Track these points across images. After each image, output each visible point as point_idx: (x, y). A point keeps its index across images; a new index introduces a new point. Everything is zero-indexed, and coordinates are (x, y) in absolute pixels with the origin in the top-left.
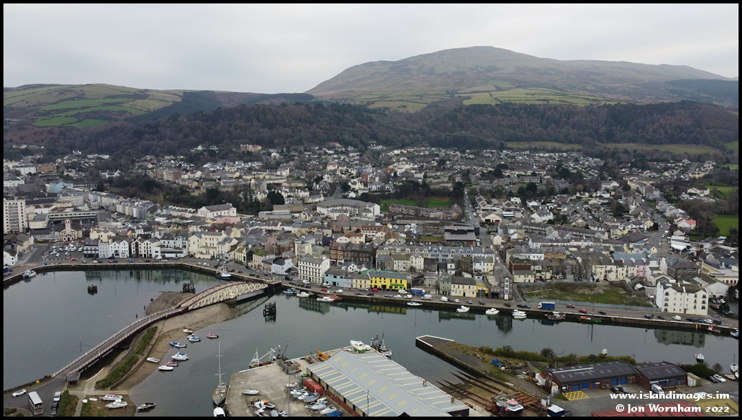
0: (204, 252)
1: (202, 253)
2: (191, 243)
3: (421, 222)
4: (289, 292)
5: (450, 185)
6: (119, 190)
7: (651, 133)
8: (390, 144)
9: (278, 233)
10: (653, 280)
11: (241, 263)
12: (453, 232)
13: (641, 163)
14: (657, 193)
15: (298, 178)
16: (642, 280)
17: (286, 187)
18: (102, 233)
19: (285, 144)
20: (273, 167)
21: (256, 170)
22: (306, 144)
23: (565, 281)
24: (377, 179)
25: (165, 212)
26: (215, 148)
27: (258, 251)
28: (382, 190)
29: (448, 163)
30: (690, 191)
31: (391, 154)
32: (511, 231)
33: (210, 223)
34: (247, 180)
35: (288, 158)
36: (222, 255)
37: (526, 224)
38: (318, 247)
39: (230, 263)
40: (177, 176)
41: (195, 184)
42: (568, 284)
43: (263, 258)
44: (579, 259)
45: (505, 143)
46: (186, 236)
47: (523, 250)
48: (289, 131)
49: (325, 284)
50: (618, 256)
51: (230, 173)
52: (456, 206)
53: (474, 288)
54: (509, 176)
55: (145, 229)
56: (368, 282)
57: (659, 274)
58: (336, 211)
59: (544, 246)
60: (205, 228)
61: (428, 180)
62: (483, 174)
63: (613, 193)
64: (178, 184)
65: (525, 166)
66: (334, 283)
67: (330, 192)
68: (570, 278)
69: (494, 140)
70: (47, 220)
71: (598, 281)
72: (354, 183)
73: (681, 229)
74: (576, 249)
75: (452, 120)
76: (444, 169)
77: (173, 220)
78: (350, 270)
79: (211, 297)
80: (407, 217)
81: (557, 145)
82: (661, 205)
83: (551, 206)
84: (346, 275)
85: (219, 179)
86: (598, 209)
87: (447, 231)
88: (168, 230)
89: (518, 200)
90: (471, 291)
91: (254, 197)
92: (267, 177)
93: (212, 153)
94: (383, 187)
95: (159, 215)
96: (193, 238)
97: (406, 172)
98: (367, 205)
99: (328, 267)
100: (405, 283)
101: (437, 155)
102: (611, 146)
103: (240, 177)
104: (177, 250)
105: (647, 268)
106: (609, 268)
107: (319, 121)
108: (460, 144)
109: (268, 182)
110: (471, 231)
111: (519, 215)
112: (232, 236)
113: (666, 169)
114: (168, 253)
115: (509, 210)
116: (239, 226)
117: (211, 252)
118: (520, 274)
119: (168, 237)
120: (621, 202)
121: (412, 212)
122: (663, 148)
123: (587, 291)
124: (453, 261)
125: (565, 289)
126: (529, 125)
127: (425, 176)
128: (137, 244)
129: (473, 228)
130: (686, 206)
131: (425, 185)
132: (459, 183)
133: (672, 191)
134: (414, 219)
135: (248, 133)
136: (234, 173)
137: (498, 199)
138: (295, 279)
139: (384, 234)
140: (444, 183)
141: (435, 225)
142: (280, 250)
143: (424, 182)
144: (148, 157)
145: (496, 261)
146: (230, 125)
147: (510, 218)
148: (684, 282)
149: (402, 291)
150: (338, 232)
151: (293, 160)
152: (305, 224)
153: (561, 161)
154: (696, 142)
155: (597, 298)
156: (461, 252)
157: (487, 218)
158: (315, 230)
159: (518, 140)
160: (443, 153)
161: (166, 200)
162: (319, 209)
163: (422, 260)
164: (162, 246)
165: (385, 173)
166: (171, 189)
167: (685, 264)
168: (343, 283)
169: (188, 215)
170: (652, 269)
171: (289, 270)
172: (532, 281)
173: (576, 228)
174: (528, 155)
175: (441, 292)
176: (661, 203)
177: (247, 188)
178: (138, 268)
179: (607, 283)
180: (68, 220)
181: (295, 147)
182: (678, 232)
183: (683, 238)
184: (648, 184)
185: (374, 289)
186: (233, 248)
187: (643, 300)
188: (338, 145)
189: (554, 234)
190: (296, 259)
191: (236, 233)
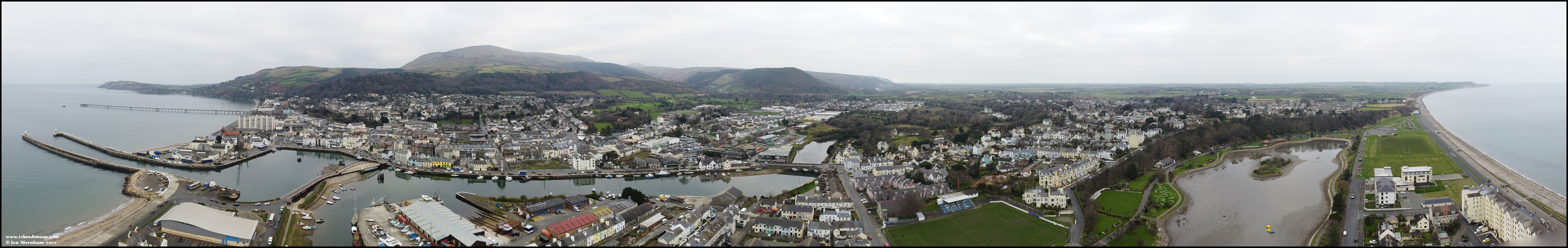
0: (350, 145)
1: (348, 146)
2: (344, 141)
3: (458, 132)
4: (390, 168)
5: (472, 113)
6: (313, 114)
7: (566, 86)
8: (442, 93)
9: (386, 138)
10: (571, 155)
11: (367, 152)
12: (474, 137)
13: (562, 100)
14: (570, 114)
15: (396, 110)
16: (566, 156)
17: (390, 114)
18: (305, 134)
19: (389, 93)
20: (384, 104)
21: (375, 106)
22: (400, 93)
23: (531, 159)
24: (435, 110)
25: (332, 125)
26: (356, 95)
27: (375, 146)
28: (438, 116)
29: (471, 102)
30: (584, 112)
31: (442, 98)
32: (503, 136)
33: (353, 132)
34: (371, 111)
35: (391, 100)
36: (358, 147)
37: (511, 132)
38: (405, 145)
39: (362, 152)
40: (339, 108)
41: (347, 112)
42: (532, 161)
43: (378, 150)
44: (537, 148)
45: (499, 92)
46: (342, 137)
47: (510, 145)
48: (392, 86)
49: (409, 164)
50: (555, 145)
51: (363, 107)
52: (475, 123)
53: (486, 166)
54: (501, 108)
55: (324, 133)
56: (431, 164)
57: (574, 152)
58: (415, 127)
59: (520, 142)
60: (351, 134)
61: (461, 111)
62: (489, 107)
63: (551, 115)
64: (339, 112)
65: (509, 103)
66: (414, 164)
67: (411, 117)
68: (533, 158)
69: (494, 90)
70: (283, 126)
71: (546, 158)
72: (424, 113)
73: (582, 130)
74: (535, 143)
75: (472, 81)
76: (469, 105)
77: (336, 129)
78: (421, 158)
79: (352, 168)
80: (451, 130)
81: (524, 92)
82: (573, 119)
83: (522, 122)
84: (420, 160)
85: (358, 110)
86: (545, 123)
87: (471, 136)
88: (333, 134)
89: (506, 120)
90: (484, 168)
91: (374, 119)
92: (381, 109)
93: (355, 98)
94: (438, 115)
95: (330, 127)
96: (345, 139)
97: (450, 107)
98: (430, 124)
99: (410, 155)
100: (450, 164)
101: (466, 98)
102: (549, 93)
103: (368, 109)
104: (337, 144)
105: (568, 149)
106: (551, 151)
107: (406, 81)
108: (477, 93)
109: (381, 112)
110: (483, 136)
111: (507, 127)
112: (363, 138)
113: (574, 103)
114: (333, 145)
115: (502, 125)
116: (367, 133)
117: (353, 146)
118: (508, 157)
119: (333, 137)
120: (555, 119)
121: (453, 127)
122: (572, 93)
123: (541, 164)
124: (474, 152)
125: (531, 163)
126: (510, 83)
127: (460, 109)
128: (319, 140)
129: (484, 135)
130: (583, 119)
131: (460, 113)
132: (477, 112)
133: (577, 113)
134: (454, 131)
135: (372, 87)
136: (365, 107)
137: (496, 119)
138: (394, 161)
139: (439, 139)
140: (469, 112)
141: (465, 134)
142: (386, 146)
143: (459, 112)
144: (326, 99)
145: (496, 151)
146: (364, 84)
147: (502, 129)
148: (585, 155)
149: (448, 168)
150: (415, 138)
151: (393, 101)
152: (399, 133)
153: (526, 100)
154: (585, 90)
155: (546, 167)
156: (478, 147)
157: (491, 129)
158: (404, 137)
159: (505, 90)
160: (468, 97)
161: (333, 119)
162: (406, 126)
163: (459, 152)
164: (330, 142)
165: (440, 107)
166: (336, 114)
167: (584, 146)
168: (417, 164)
169: (343, 127)
170: (570, 150)
171: (391, 157)
172: (514, 161)
173: (534, 133)
174: (510, 98)
175: (469, 169)
176: (572, 118)
177: (371, 115)
178: (319, 151)
179: (550, 159)
180: (291, 127)
181: (394, 94)
182: (581, 131)
183: (583, 134)
184: (566, 109)
185: (434, 168)
186: (364, 144)
187: (568, 166)
188: (416, 93)
189: (524, 136)
190: (394, 151)
191: (365, 137)
